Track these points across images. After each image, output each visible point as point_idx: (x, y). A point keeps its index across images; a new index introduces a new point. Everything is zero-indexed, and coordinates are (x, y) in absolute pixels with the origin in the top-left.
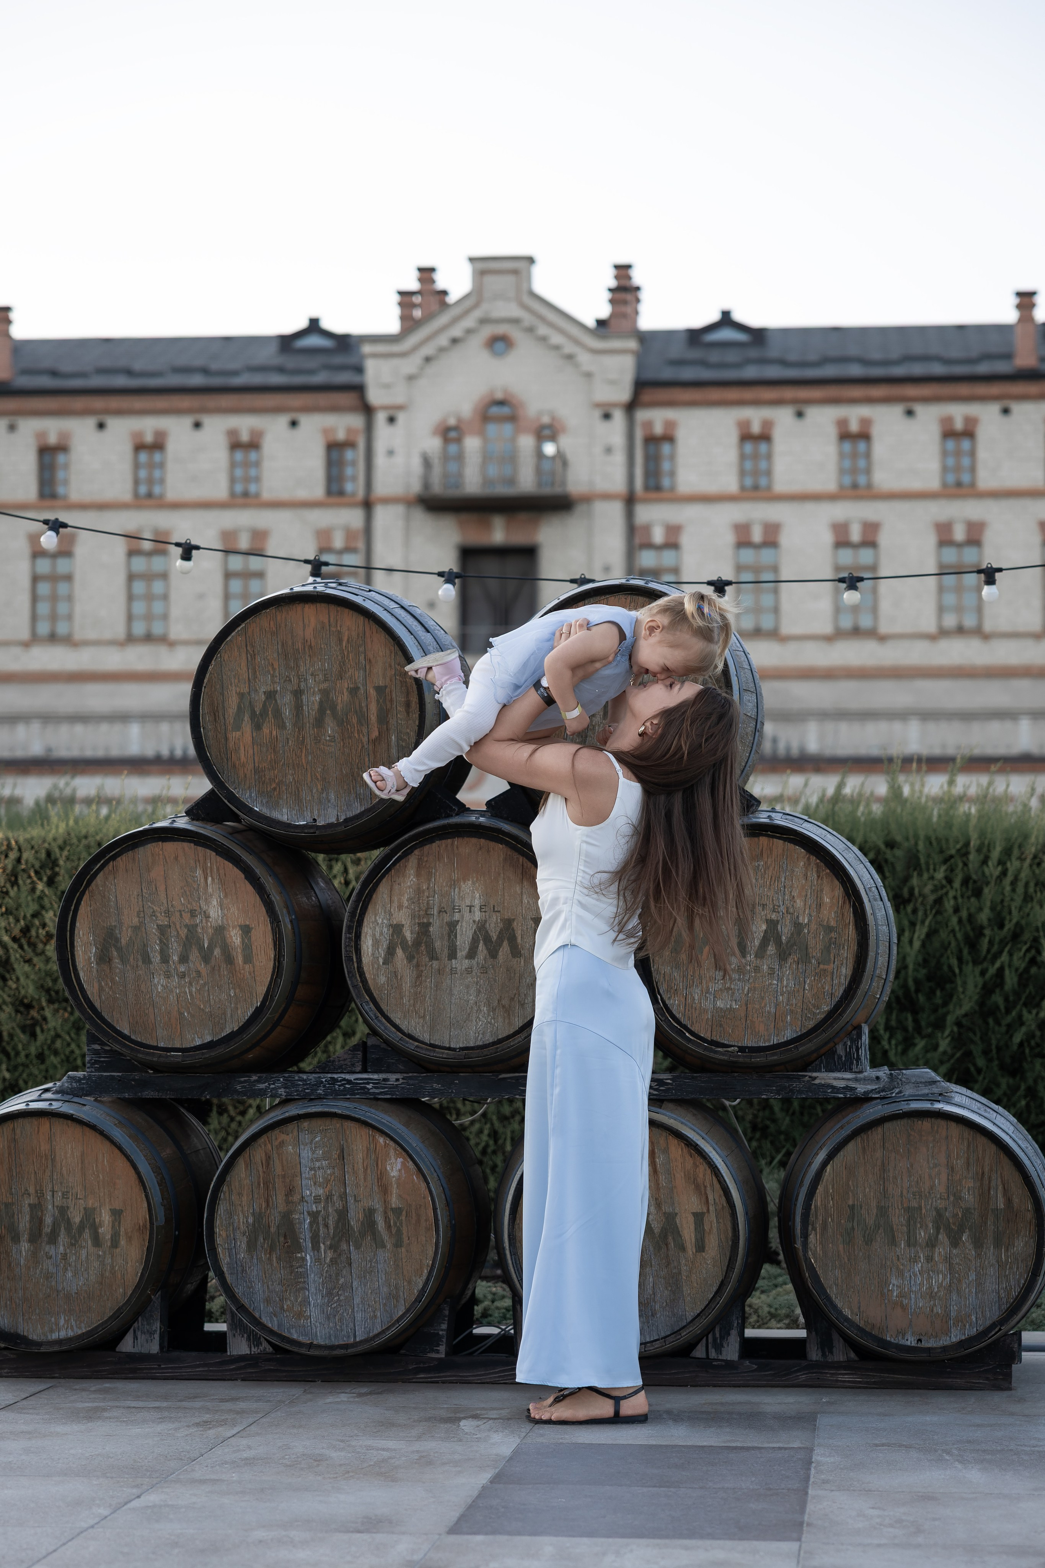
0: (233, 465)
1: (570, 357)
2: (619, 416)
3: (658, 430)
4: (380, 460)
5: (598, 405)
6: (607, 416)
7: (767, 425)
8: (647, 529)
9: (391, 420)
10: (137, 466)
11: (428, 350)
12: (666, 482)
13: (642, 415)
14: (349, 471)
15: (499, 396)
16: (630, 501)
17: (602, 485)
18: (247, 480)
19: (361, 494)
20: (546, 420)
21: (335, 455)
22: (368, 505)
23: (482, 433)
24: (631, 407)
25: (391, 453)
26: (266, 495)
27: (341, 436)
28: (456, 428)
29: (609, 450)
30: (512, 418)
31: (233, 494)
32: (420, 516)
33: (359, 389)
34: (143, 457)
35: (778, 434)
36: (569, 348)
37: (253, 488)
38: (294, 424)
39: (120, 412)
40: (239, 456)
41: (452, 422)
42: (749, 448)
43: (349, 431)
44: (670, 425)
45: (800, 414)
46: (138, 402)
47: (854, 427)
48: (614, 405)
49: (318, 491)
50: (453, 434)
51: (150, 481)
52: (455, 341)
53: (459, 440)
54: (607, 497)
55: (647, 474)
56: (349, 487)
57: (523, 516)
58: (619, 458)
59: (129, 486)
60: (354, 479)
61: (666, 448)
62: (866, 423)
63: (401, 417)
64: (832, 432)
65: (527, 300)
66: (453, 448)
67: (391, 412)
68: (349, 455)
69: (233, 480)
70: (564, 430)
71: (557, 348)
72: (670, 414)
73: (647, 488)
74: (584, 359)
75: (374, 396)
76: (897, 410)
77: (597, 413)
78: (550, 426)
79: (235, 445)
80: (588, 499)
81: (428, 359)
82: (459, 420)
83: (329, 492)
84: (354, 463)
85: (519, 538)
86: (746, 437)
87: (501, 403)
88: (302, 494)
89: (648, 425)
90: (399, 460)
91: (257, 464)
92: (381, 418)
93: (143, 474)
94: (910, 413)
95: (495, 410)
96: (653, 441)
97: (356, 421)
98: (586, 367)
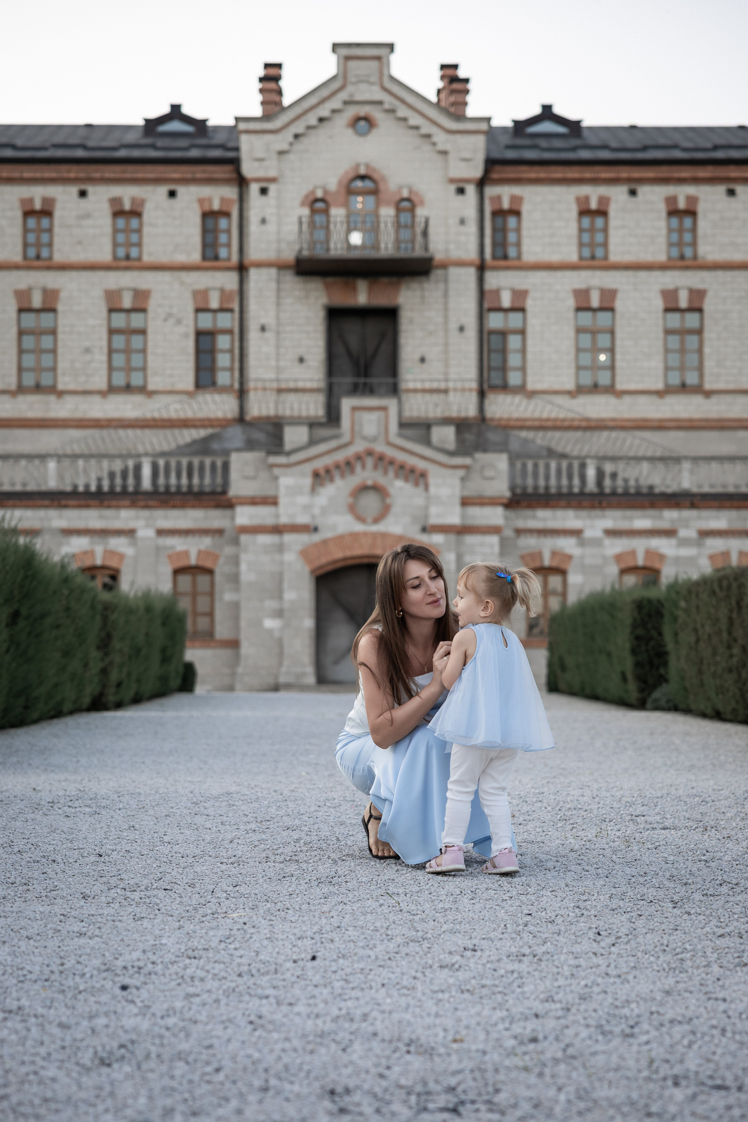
0: (116, 231)
1: (428, 136)
2: (471, 190)
3: (506, 205)
4: (253, 227)
5: (452, 181)
6: (461, 191)
7: (604, 201)
8: (497, 292)
9: (264, 191)
10: (26, 230)
11: (299, 128)
12: (512, 252)
13: (490, 191)
14: (223, 238)
15: (362, 171)
16: (482, 268)
17: (456, 254)
18: (129, 245)
19: (235, 258)
20: (405, 194)
21: (210, 222)
22: (242, 269)
23: (346, 204)
24: (481, 183)
25: (263, 221)
26: (146, 258)
27: (216, 206)
28: (322, 200)
29: (462, 222)
30: (375, 192)
31: (115, 258)
32: (290, 279)
33: (235, 162)
34: (32, 222)
35: (613, 211)
36: (427, 128)
37: (134, 252)
38: (172, 194)
39: (10, 181)
40: (121, 222)
41: (319, 194)
42: (586, 222)
43: (223, 200)
44: (516, 200)
45: (633, 193)
46: (28, 172)
47: (682, 205)
48: (468, 181)
49: (195, 256)
50: (320, 205)
51: (38, 245)
52: (321, 120)
53: (326, 212)
54: (461, 264)
55: (494, 245)
56: (223, 253)
57: (385, 280)
58: (472, 228)
59: (19, 248)
60: (229, 245)
61: (512, 221)
62: (692, 200)
63: (273, 188)
64: (662, 208)
65: (388, 85)
66: (319, 219)
67: (264, 185)
68: (223, 223)
69: (115, 245)
70: (422, 203)
71: (417, 128)
72: (516, 190)
73: (494, 257)
74: (440, 138)
75: (248, 169)
76: (721, 189)
77: (453, 188)
78: (408, 200)
79: (118, 213)
80: (444, 266)
81: (297, 136)
82: (326, 192)
83: (204, 258)
84: (228, 231)
85: (381, 300)
86: (584, 212)
87: (363, 178)
88: (181, 258)
89: (498, 198)
90: (271, 227)
91: (139, 231)
92: (254, 188)
93: (31, 238)
94: (731, 193)
95: (359, 184)
96: (499, 213)
97: (230, 192)
98: (440, 147)
